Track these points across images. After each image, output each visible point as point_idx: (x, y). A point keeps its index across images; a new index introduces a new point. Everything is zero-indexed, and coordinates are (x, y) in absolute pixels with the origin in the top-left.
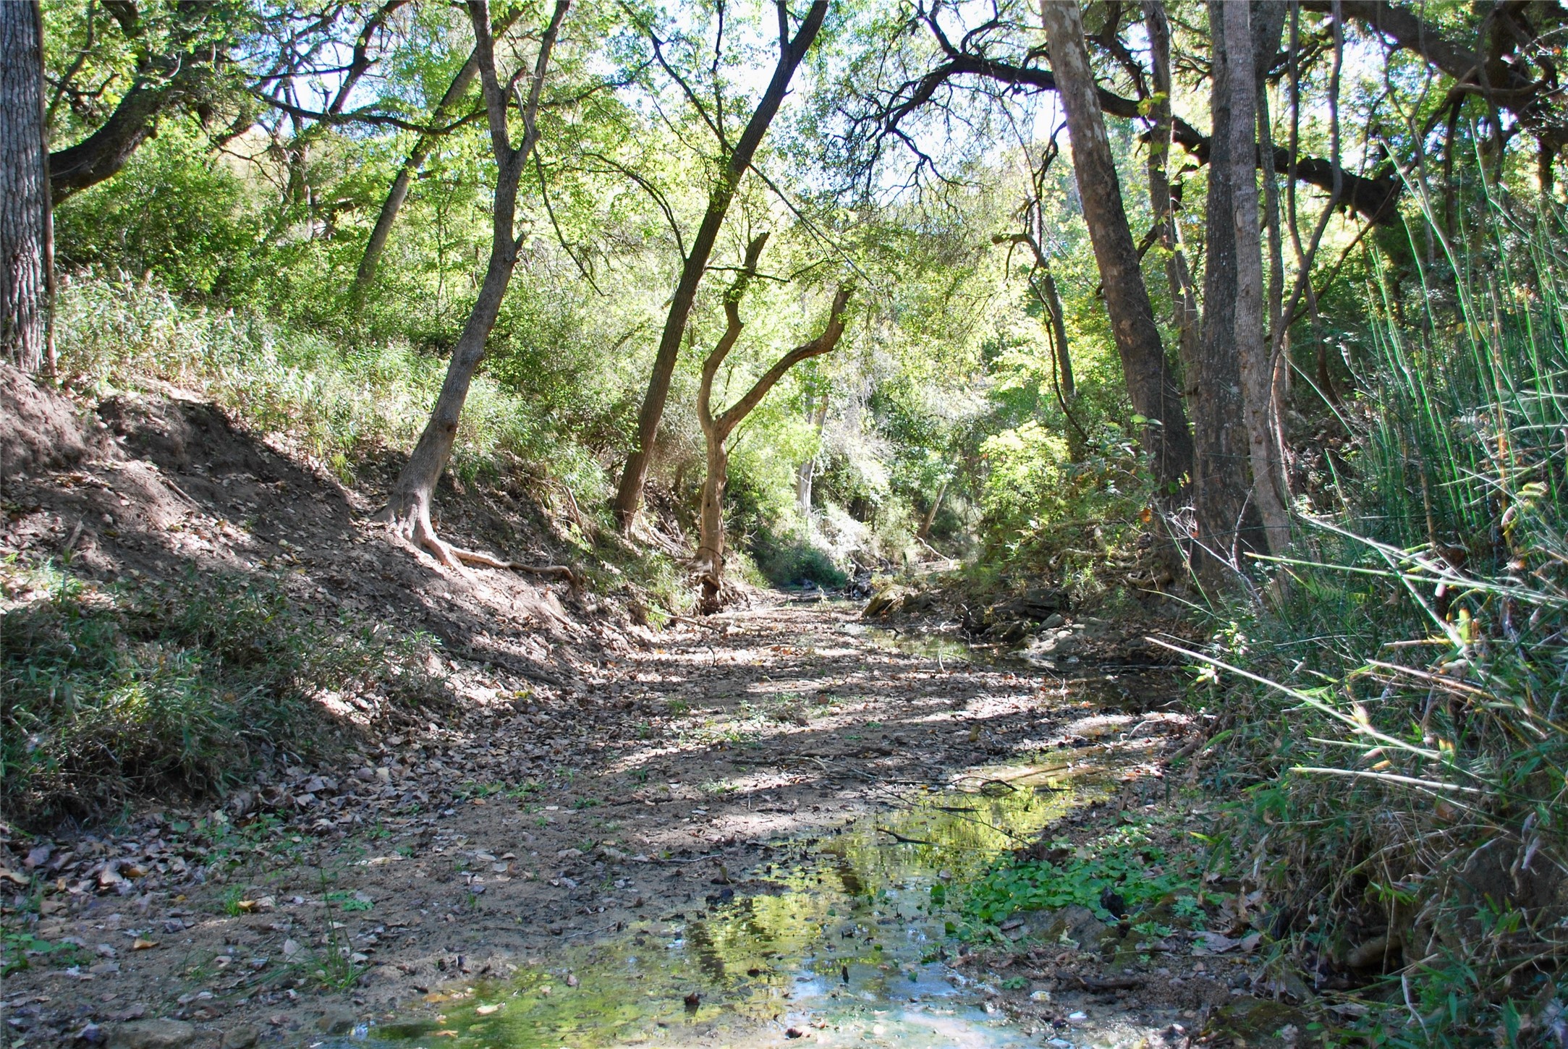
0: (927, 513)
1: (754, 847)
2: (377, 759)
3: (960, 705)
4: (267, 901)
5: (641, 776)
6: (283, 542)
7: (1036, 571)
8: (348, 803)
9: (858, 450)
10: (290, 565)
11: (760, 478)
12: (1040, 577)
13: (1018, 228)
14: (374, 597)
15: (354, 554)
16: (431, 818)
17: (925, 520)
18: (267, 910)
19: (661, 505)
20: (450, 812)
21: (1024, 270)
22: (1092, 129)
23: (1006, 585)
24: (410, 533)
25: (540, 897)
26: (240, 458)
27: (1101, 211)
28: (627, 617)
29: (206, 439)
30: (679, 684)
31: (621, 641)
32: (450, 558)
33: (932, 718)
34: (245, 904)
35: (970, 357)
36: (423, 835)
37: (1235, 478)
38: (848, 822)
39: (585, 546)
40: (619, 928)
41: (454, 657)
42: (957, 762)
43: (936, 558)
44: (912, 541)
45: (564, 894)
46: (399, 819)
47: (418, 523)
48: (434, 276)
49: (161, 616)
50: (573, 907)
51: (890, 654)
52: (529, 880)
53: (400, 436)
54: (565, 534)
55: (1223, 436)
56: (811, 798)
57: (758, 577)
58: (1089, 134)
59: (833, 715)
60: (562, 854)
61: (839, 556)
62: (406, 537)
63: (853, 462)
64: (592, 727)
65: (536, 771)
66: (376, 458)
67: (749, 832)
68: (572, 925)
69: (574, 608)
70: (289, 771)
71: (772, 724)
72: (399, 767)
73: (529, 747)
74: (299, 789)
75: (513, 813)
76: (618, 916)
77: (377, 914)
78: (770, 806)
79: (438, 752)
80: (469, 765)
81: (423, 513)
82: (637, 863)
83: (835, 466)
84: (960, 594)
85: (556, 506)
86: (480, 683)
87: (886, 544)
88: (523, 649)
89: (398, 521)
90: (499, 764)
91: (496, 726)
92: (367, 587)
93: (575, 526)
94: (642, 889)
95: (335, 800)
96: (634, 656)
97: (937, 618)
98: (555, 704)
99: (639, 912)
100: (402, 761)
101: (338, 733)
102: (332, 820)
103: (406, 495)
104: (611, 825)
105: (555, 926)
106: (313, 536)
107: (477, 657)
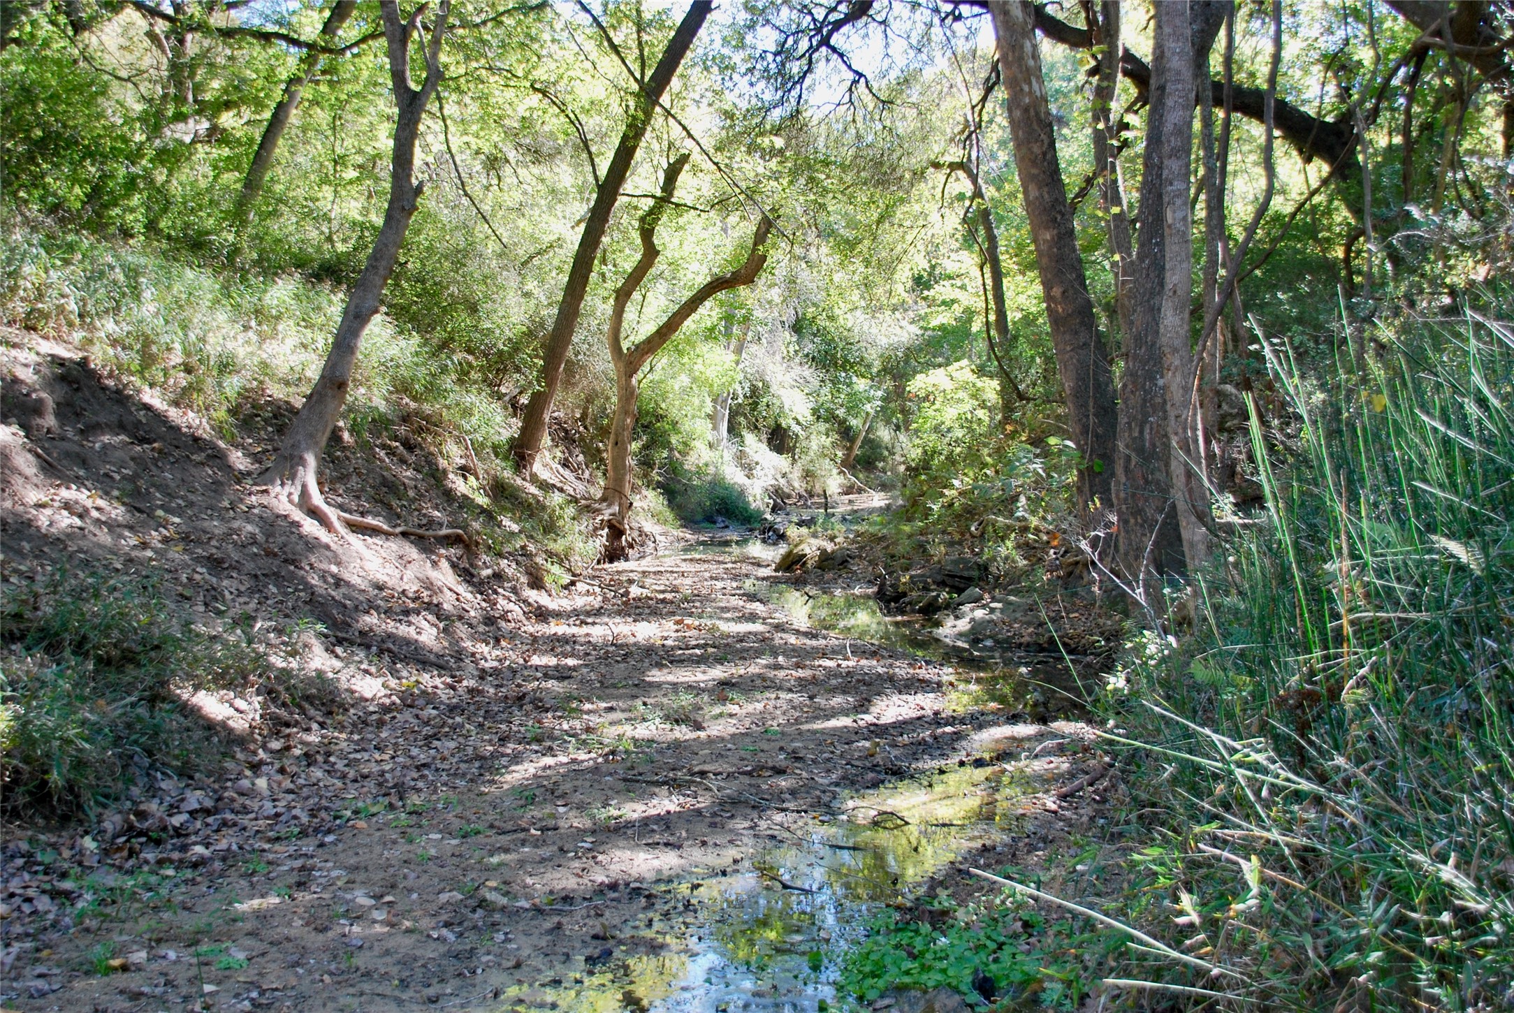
0: (852, 440)
1: (637, 891)
2: (256, 767)
3: (863, 706)
4: (140, 956)
5: (527, 795)
6: (160, 513)
7: (957, 537)
8: (225, 823)
9: (780, 377)
10: (165, 540)
11: (673, 408)
12: (960, 543)
13: (955, 154)
14: (256, 576)
15: (236, 524)
16: (308, 846)
17: (850, 449)
18: (139, 968)
19: (566, 438)
20: (330, 838)
21: (961, 197)
22: (1030, 84)
23: (925, 550)
24: (296, 498)
25: (418, 953)
26: (114, 418)
27: (1035, 171)
28: (524, 579)
29: (78, 400)
30: (574, 669)
31: (516, 611)
32: (337, 525)
33: (834, 723)
34: (116, 962)
35: (899, 289)
36: (302, 869)
37: (1158, 475)
38: (735, 861)
39: (482, 500)
40: (496, 995)
41: (340, 642)
42: (853, 783)
43: (860, 491)
44: (835, 471)
45: (443, 949)
46: (277, 847)
47: (304, 487)
48: (327, 191)
49: (28, 615)
50: (451, 966)
51: (797, 632)
52: (409, 931)
53: (287, 383)
54: (461, 486)
55: (1147, 430)
56: (702, 828)
57: (669, 515)
58: (1026, 88)
59: (731, 715)
60: (444, 897)
61: (756, 494)
62: (291, 501)
63: (774, 389)
64: (481, 725)
65: (420, 784)
66: (261, 408)
67: (634, 872)
68: (449, 991)
69: (467, 575)
70: (163, 785)
71: (668, 726)
72: (280, 777)
73: (415, 752)
74: (174, 809)
75: (394, 842)
76: (496, 978)
77: (251, 974)
78: (657, 838)
79: (320, 758)
80: (352, 774)
81: (309, 475)
82: (519, 911)
83: (755, 394)
84: (878, 550)
85: (452, 454)
86: (366, 672)
87: (808, 475)
88: (412, 630)
89: (283, 484)
90: (382, 774)
91: (381, 724)
92: (249, 566)
93: (472, 479)
94: (522, 946)
95: (210, 820)
96: (530, 629)
97: (854, 579)
98: (444, 695)
99: (518, 974)
100: (282, 771)
101: (216, 739)
102: (207, 846)
103: (292, 457)
104: (495, 860)
105: (431, 991)
106: (191, 504)
107: (365, 640)
